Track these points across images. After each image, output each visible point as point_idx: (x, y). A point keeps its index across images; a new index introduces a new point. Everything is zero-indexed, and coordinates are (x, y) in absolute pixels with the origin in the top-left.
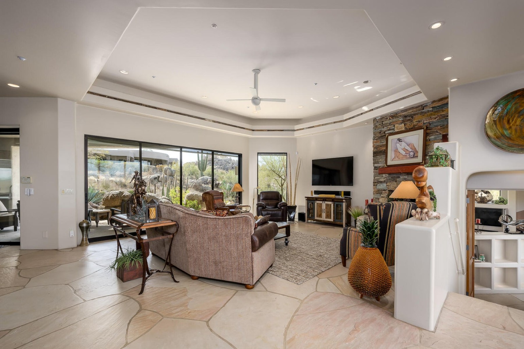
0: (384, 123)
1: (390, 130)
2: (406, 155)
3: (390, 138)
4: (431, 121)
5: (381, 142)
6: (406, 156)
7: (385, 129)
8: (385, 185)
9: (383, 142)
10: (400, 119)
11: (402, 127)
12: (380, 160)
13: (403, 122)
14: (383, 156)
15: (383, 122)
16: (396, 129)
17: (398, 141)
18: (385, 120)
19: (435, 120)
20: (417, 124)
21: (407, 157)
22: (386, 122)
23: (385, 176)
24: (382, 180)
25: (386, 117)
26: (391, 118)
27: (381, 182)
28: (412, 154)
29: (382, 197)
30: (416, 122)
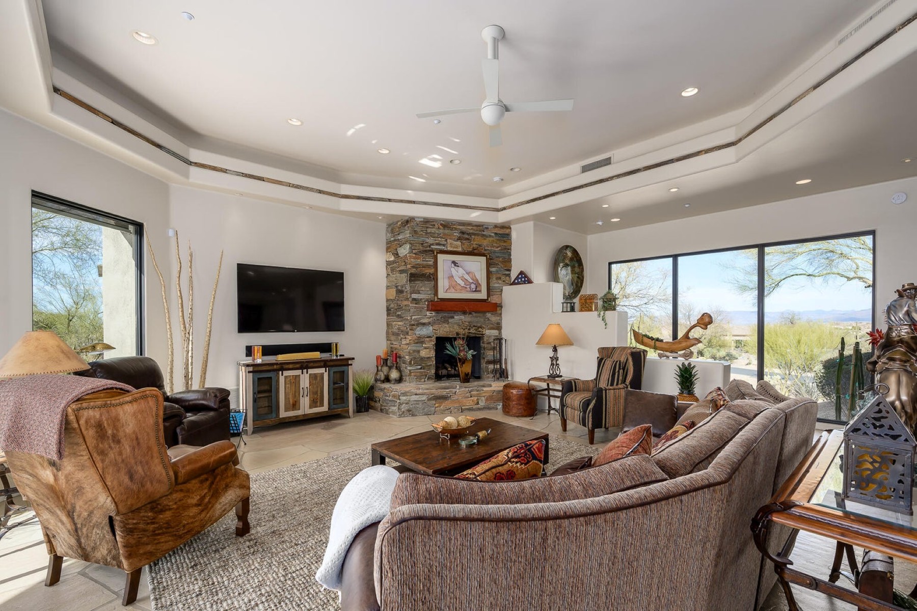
0: (429, 230)
1: (438, 244)
2: (465, 286)
3: (441, 257)
4: (492, 248)
5: (424, 259)
6: (466, 288)
7: (431, 240)
8: (431, 328)
9: (427, 261)
10: (455, 234)
11: (458, 246)
12: (422, 289)
13: (459, 239)
14: (427, 282)
15: (427, 228)
16: (448, 246)
17: (453, 265)
18: (431, 227)
19: (496, 249)
20: (478, 248)
21: (467, 290)
22: (433, 230)
23: (430, 314)
24: (425, 321)
25: (433, 223)
26: (441, 227)
27: (424, 324)
28: (473, 286)
29: (426, 348)
30: (476, 244)
